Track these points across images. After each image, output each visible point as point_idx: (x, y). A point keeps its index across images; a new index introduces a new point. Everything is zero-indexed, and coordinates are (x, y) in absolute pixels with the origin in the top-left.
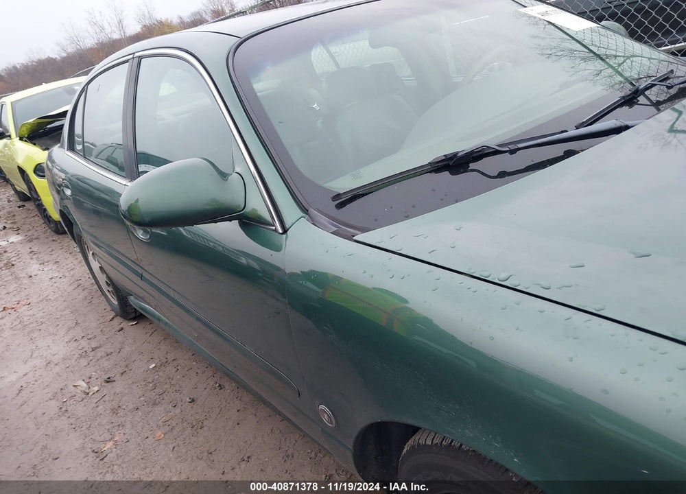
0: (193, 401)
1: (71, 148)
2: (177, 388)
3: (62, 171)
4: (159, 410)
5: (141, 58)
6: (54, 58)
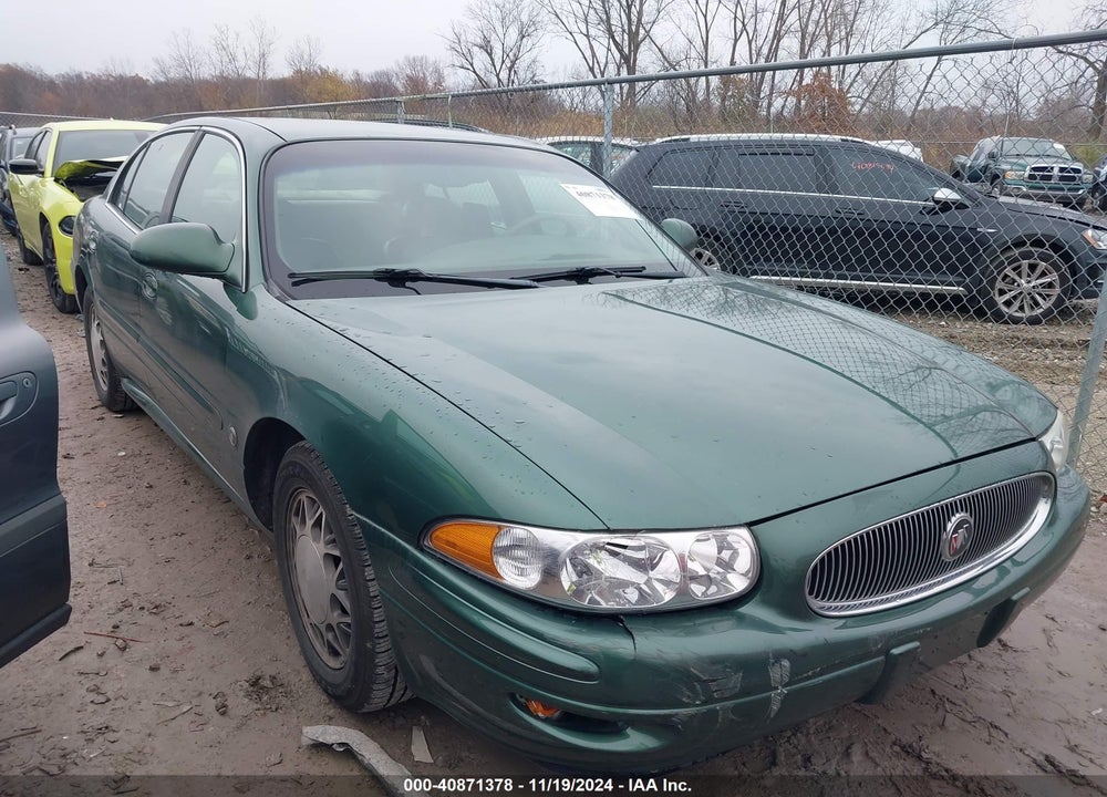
0: (151, 487)
1: (114, 201)
2: (140, 475)
3: (97, 227)
4: (112, 488)
5: (205, 132)
6: (144, 78)
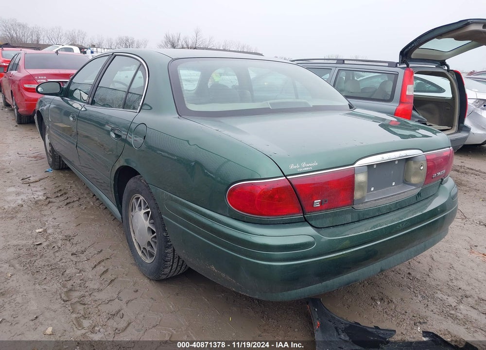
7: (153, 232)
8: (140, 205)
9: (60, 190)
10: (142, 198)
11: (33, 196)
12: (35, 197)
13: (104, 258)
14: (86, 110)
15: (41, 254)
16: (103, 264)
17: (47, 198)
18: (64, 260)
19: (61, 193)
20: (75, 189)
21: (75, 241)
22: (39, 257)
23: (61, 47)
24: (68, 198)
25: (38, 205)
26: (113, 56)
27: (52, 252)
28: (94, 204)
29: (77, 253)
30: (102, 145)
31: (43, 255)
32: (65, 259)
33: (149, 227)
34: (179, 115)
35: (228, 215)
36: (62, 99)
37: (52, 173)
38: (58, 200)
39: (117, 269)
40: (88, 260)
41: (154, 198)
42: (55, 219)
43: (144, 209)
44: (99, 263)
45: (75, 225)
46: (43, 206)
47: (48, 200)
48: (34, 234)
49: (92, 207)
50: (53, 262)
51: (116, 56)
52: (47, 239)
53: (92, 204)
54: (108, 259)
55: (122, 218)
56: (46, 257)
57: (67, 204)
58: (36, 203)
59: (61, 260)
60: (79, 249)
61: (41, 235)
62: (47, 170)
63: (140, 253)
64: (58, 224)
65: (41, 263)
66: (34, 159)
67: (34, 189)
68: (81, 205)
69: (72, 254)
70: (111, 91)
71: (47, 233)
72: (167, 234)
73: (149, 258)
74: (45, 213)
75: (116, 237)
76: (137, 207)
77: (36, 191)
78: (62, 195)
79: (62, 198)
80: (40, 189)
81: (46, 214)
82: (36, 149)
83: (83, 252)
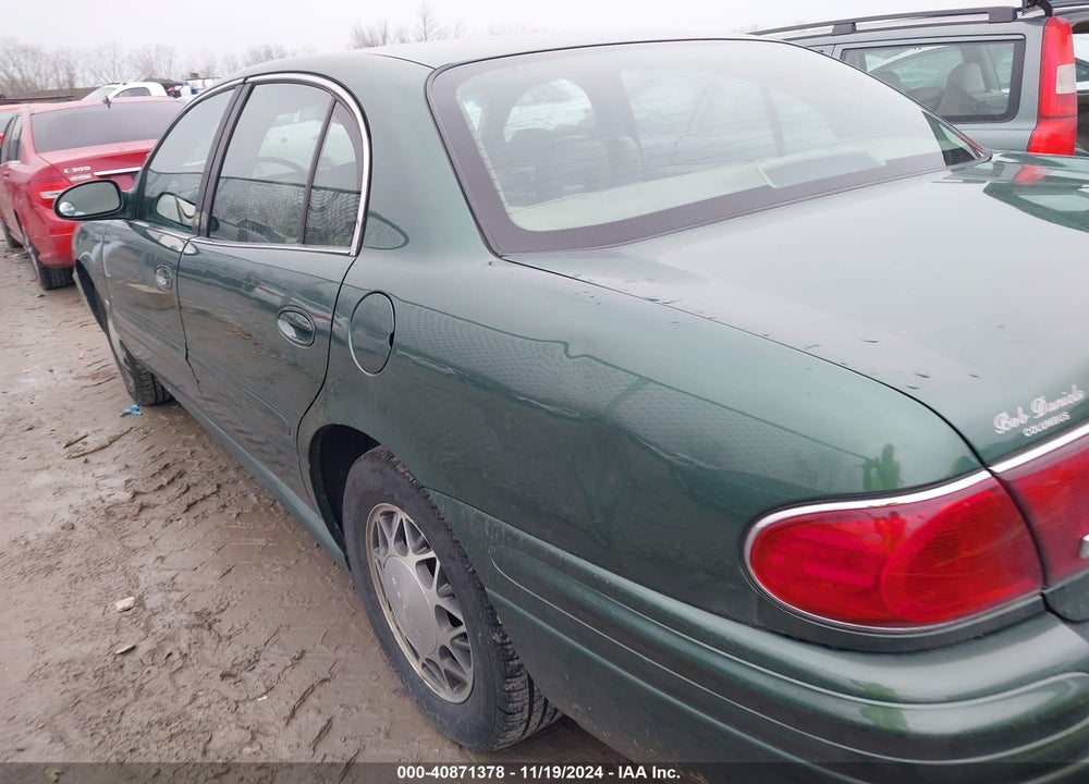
7: (455, 623)
8: (401, 536)
9: (166, 466)
10: (402, 516)
11: (100, 493)
12: (104, 494)
13: (315, 680)
14: (198, 252)
15: (137, 684)
16: (313, 700)
17: (136, 494)
18: (202, 701)
19: (170, 474)
20: (204, 459)
21: (224, 627)
22: (131, 694)
23: (120, 88)
24: (188, 489)
25: (113, 520)
26: (247, 87)
27: (166, 672)
28: (258, 499)
29: (234, 671)
30: (248, 335)
31: (141, 687)
32: (206, 695)
33: (439, 608)
34: (496, 254)
35: (757, 622)
36: (131, 225)
37: (140, 417)
38: (162, 497)
39: (356, 715)
40: (269, 689)
41: (446, 525)
42: (162, 558)
43: (416, 551)
44: (303, 699)
45: (217, 573)
46: (127, 522)
47: (140, 499)
48: (113, 617)
49: (255, 509)
50: (173, 708)
51: (254, 85)
52: (148, 628)
53: (255, 500)
54: (325, 680)
55: (347, 559)
56: (150, 694)
57: (189, 506)
58: (109, 513)
59: (194, 698)
60: (240, 653)
61: (131, 617)
62: (127, 410)
63: (416, 666)
64: (171, 574)
65: (138, 717)
66: (90, 382)
67: (100, 471)
68: (224, 506)
69: (223, 676)
70: (253, 186)
71: (145, 609)
72: (504, 637)
73: (448, 687)
74: (135, 542)
75: (334, 601)
76: (391, 540)
77: (106, 477)
78: (173, 480)
79: (173, 491)
80: (114, 468)
81: (137, 544)
82: (93, 353)
83: (251, 664)
